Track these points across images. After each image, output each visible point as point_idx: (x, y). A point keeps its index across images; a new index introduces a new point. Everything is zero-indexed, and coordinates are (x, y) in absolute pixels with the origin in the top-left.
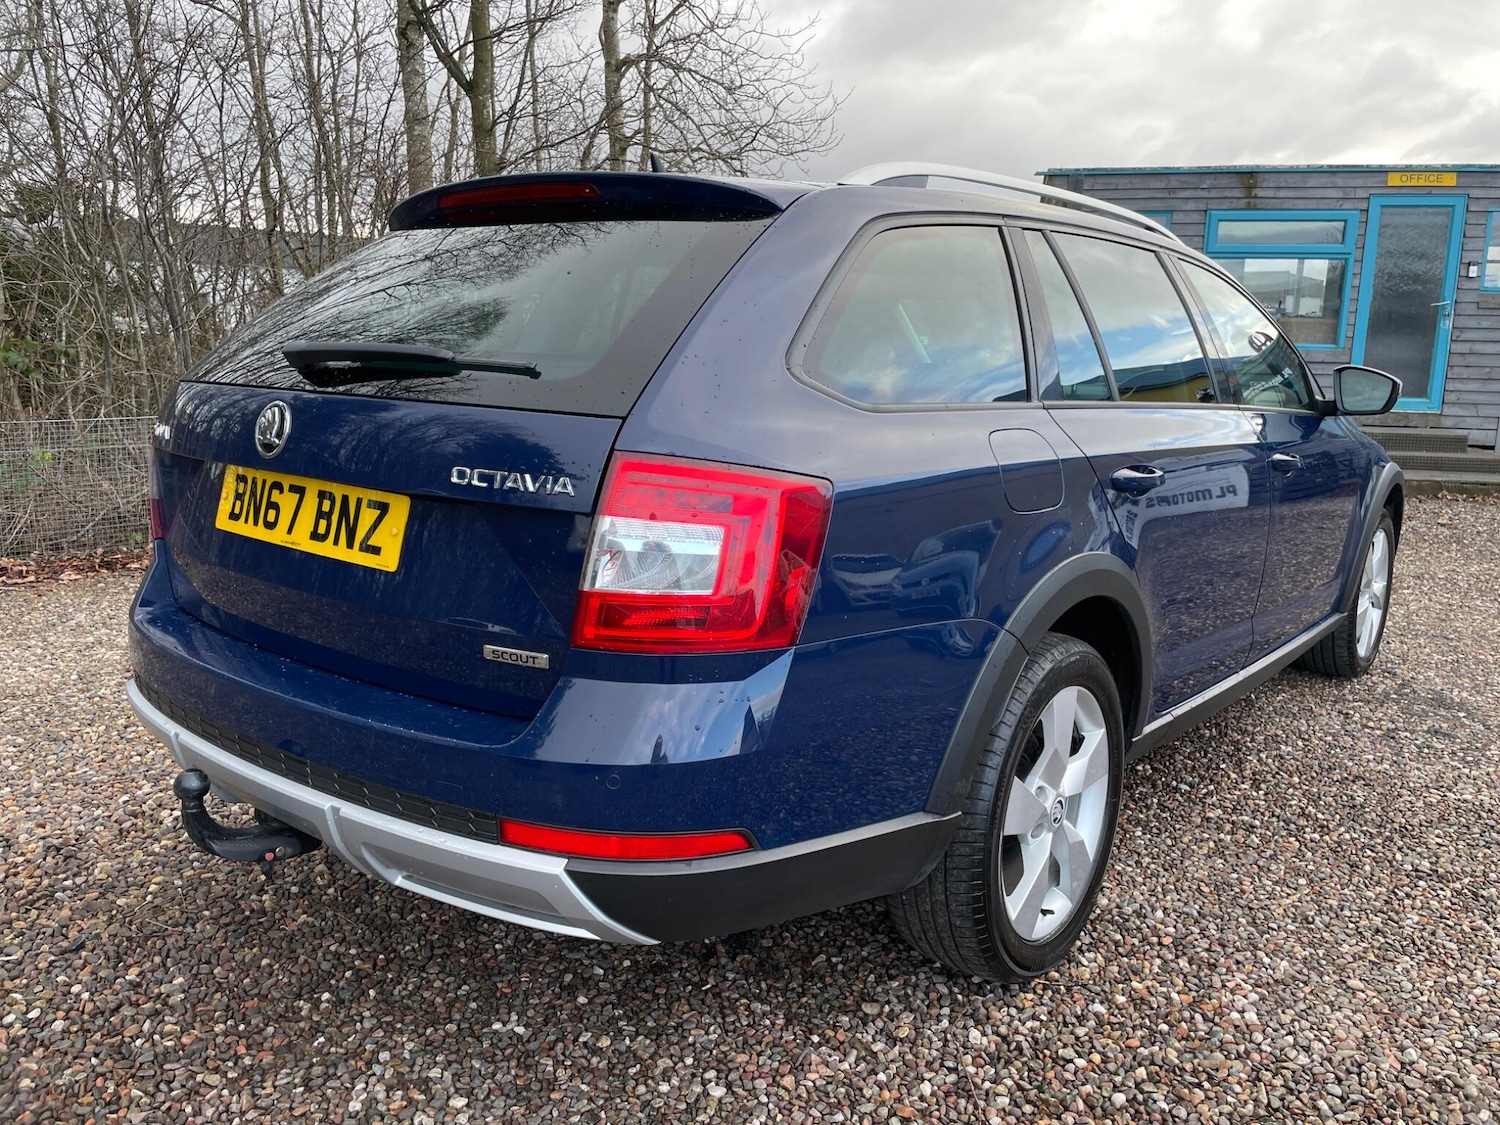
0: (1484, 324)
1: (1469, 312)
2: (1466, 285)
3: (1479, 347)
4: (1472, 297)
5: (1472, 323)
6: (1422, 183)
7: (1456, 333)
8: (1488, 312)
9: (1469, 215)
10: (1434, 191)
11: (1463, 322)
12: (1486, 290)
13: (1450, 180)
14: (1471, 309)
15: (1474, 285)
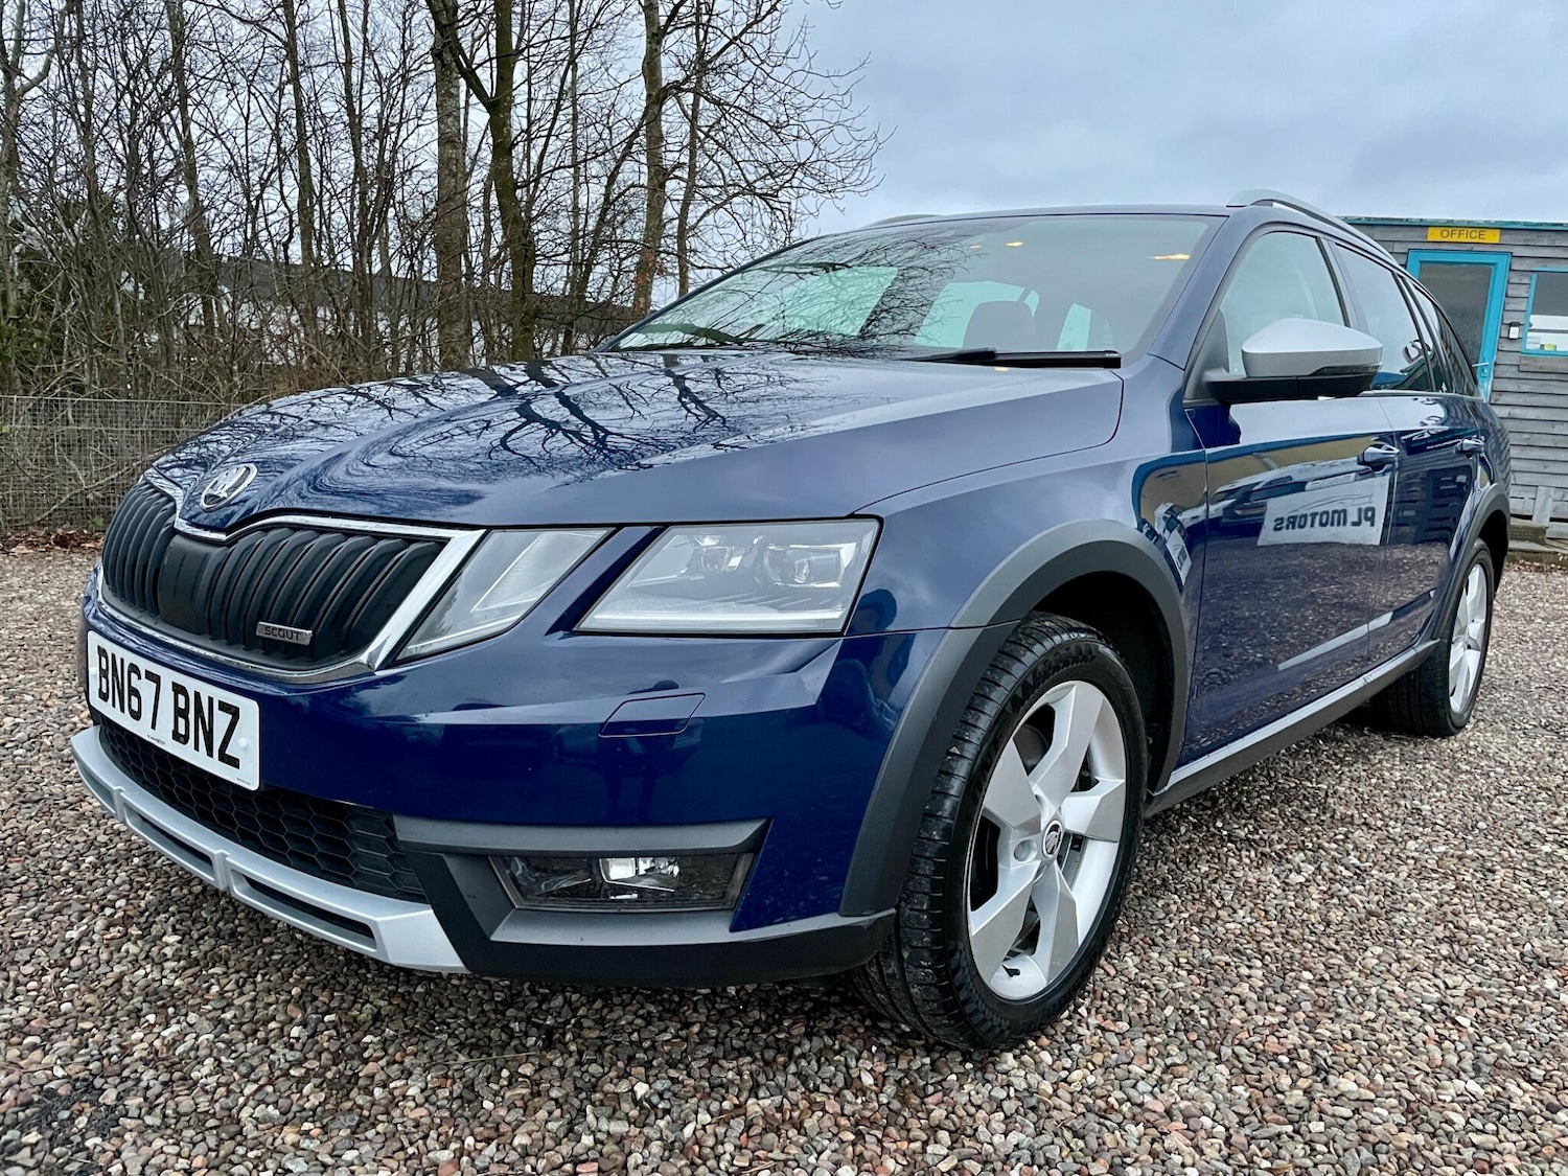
0: (1525, 388)
1: (1508, 375)
2: (1506, 346)
3: (1518, 412)
4: (1514, 359)
5: (1511, 386)
6: (1463, 239)
7: (1495, 396)
8: (1529, 376)
9: (1513, 274)
10: (1476, 248)
11: (1500, 385)
12: (1529, 353)
13: (1493, 237)
14: (1511, 372)
15: (1515, 347)
